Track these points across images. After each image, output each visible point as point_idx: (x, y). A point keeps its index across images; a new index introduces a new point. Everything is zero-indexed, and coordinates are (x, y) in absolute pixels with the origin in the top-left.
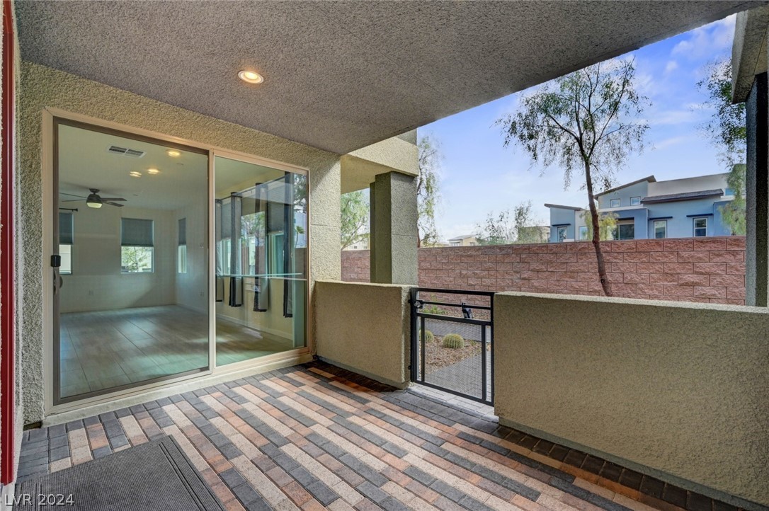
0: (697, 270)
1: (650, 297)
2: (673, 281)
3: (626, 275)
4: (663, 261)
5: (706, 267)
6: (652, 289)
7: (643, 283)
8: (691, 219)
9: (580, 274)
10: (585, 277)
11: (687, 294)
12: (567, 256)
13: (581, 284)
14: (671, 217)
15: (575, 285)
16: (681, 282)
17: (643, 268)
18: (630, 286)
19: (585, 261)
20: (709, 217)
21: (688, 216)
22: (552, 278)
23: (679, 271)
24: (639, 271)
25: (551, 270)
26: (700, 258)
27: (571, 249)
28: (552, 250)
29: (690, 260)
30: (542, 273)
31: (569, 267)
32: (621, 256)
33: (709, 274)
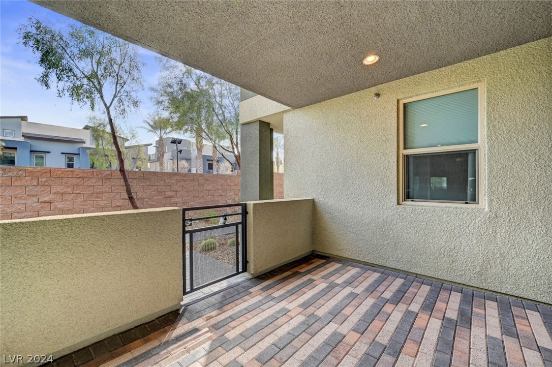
0: (172, 189)
1: (151, 207)
2: (162, 196)
3: (138, 194)
4: (158, 184)
5: (175, 187)
6: (152, 201)
7: (148, 198)
8: (64, 155)
9: (104, 194)
10: (110, 196)
11: (168, 202)
12: (94, 180)
13: (105, 202)
14: (50, 152)
15: (101, 204)
16: (166, 196)
17: (148, 189)
18: (140, 200)
19: (109, 185)
20: (76, 156)
21: (62, 153)
22: (79, 199)
23: (165, 190)
24: (146, 191)
25: (77, 192)
26: (173, 183)
27: (97, 175)
28: (78, 175)
29: (169, 184)
30: (67, 195)
31: (95, 190)
32: (135, 181)
33: (176, 191)
